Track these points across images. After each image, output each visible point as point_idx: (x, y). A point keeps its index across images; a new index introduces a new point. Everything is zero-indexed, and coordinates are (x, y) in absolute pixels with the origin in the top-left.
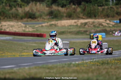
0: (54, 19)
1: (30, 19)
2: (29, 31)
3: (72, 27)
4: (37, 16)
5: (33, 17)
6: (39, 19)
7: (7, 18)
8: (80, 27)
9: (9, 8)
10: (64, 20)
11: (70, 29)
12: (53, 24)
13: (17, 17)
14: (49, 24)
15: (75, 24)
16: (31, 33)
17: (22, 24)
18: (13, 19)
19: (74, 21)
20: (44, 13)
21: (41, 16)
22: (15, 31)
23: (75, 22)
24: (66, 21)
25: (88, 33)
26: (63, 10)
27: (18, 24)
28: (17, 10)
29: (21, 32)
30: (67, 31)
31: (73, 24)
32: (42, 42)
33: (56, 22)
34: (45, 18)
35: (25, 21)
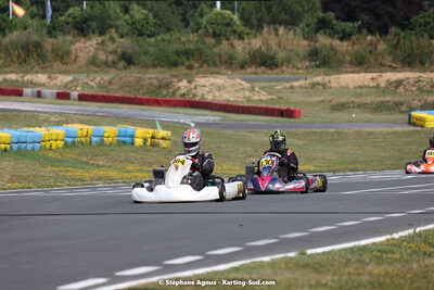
0: (322, 70)
1: (263, 68)
2: (261, 101)
3: (364, 91)
4: (279, 61)
5: (269, 63)
6: (284, 68)
7: (209, 65)
8: (384, 91)
9: (213, 41)
10: (347, 72)
11: (361, 95)
12: (318, 84)
13: (231, 64)
14: (308, 81)
15: (372, 84)
16: (264, 105)
17: (244, 83)
18: (223, 67)
19: (370, 75)
20: (298, 55)
21: (289, 61)
22: (228, 101)
23: (372, 79)
24: (351, 75)
25: (404, 108)
26: (342, 46)
27: (233, 82)
28: (232, 46)
29: (241, 104)
30: (353, 102)
31: (366, 83)
32: (292, 130)
33: (327, 78)
34: (300, 65)
35: (251, 73)
